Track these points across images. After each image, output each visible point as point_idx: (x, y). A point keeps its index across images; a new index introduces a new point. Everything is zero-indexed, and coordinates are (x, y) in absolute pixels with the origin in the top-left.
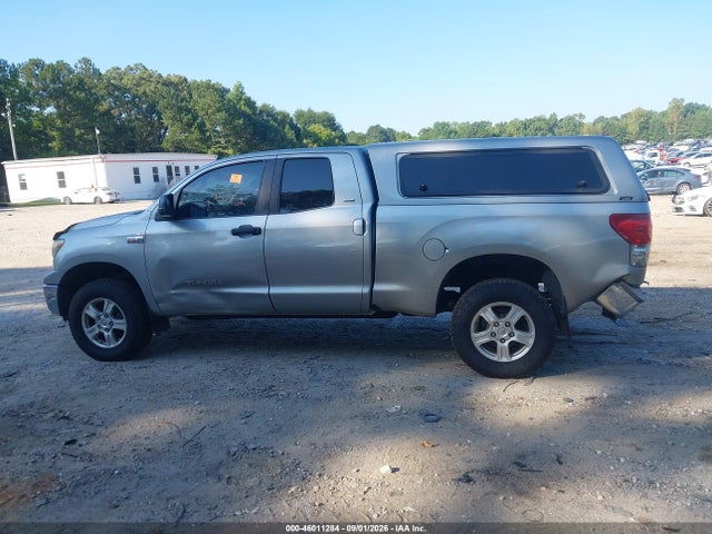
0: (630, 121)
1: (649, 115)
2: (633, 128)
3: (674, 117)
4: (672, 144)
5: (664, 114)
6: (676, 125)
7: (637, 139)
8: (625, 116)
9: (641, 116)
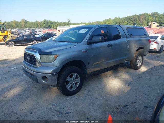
0: (13, 23)
1: (17, 22)
2: (14, 25)
3: (23, 23)
4: (24, 29)
5: (20, 22)
6: (24, 25)
7: (16, 27)
8: (11, 22)
9: (16, 22)
